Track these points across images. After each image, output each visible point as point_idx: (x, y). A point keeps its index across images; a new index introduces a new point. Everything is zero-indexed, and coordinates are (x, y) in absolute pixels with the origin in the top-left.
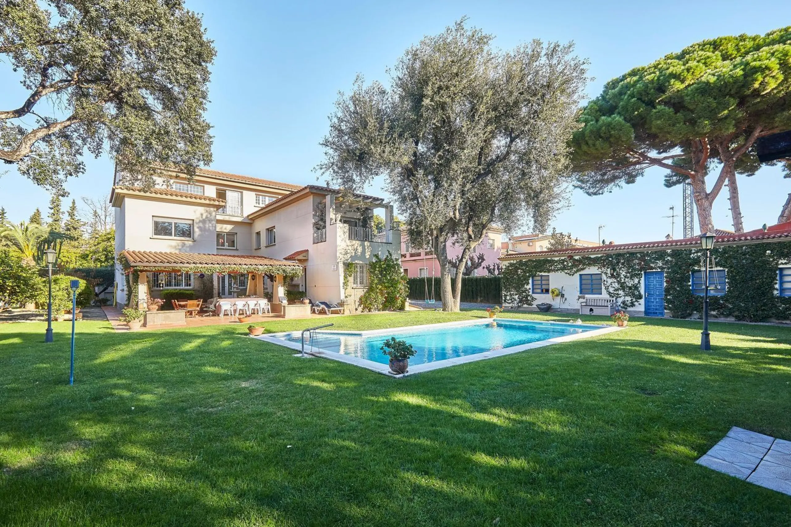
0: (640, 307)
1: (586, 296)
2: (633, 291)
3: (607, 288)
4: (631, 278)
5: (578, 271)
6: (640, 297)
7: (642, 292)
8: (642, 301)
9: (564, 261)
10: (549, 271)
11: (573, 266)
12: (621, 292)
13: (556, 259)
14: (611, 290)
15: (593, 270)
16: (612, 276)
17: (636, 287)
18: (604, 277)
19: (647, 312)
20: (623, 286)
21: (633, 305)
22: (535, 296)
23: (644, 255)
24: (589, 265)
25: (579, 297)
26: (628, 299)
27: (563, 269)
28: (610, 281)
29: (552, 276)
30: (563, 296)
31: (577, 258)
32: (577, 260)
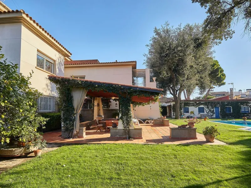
0: (215, 116)
1: (201, 113)
2: (213, 112)
3: (206, 111)
4: (212, 108)
5: (198, 106)
6: (214, 113)
7: (215, 112)
8: (215, 114)
9: (194, 103)
10: (189, 106)
11: (196, 105)
12: (210, 112)
13: (191, 102)
14: (207, 112)
15: (202, 106)
16: (207, 108)
17: (214, 111)
18: (205, 108)
19: (216, 117)
20: (210, 111)
21: (213, 115)
22: (185, 114)
23: (215, 103)
24: (201, 105)
25: (198, 114)
26: (212, 114)
27: (193, 105)
28: (207, 109)
29: (190, 107)
30: (194, 113)
31: (197, 102)
32: (198, 103)
